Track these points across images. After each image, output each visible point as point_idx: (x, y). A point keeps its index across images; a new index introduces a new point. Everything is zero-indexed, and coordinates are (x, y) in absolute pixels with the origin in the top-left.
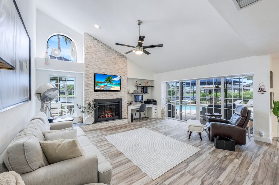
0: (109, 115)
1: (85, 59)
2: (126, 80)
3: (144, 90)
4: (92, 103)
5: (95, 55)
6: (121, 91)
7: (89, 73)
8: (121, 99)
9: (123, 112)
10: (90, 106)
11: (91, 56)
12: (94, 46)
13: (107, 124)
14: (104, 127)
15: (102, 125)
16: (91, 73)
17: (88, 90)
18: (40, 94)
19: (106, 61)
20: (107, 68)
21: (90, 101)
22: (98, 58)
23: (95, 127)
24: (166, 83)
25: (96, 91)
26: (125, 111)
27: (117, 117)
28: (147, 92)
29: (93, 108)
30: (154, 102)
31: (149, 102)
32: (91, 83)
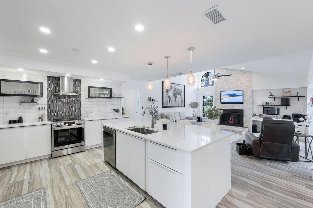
0: (233, 122)
1: (215, 83)
2: (250, 93)
6: (244, 103)
8: (243, 110)
17: (217, 102)
25: (222, 103)
28: (287, 104)
32: (218, 98)
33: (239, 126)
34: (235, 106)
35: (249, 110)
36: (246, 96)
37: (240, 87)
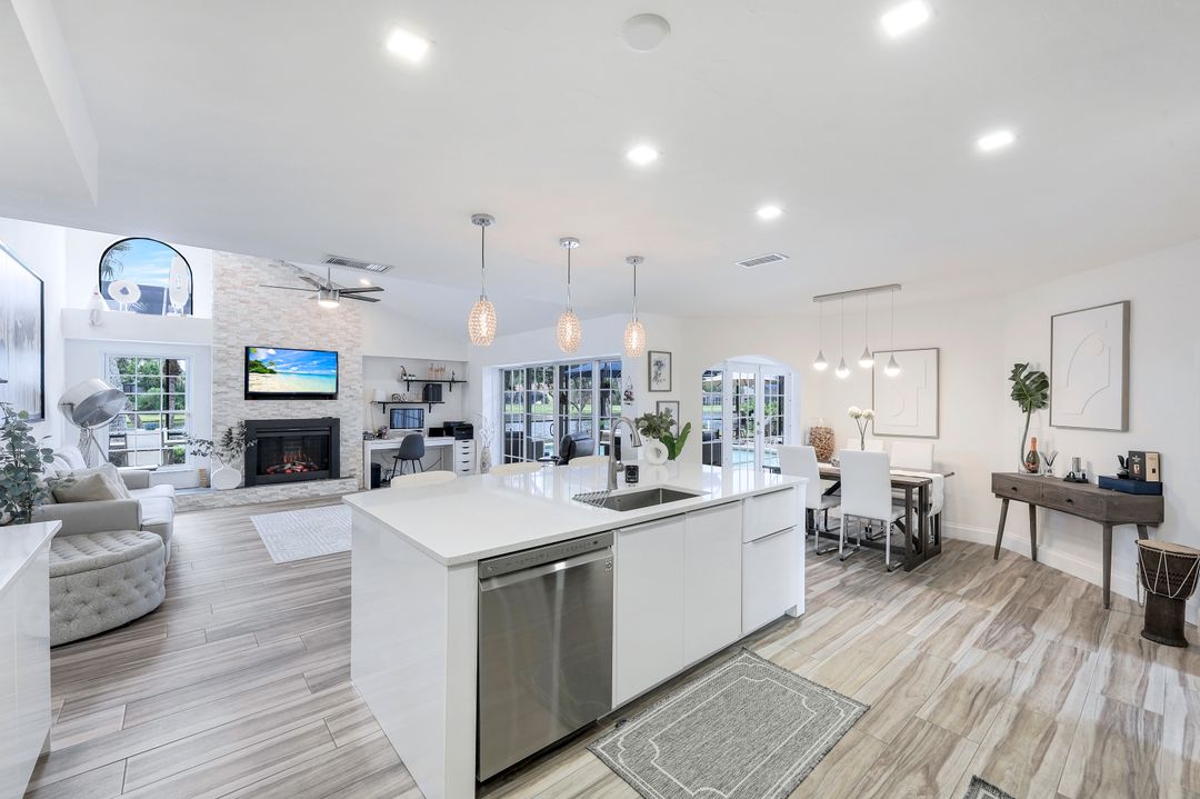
0: (298, 468)
1: (216, 307)
2: (357, 362)
3: (432, 393)
4: (235, 432)
5: (247, 293)
6: (339, 396)
7: (229, 346)
8: (337, 421)
9: (347, 458)
10: (231, 439)
11: (232, 296)
12: (243, 267)
13: (285, 492)
14: (275, 498)
15: (268, 492)
16: (232, 347)
17: (226, 393)
18: (72, 405)
19: (287, 310)
20: (288, 328)
21: (230, 425)
22: (259, 302)
23: (244, 498)
24: (501, 370)
25: (250, 396)
26: (355, 456)
27: (327, 472)
28: (438, 399)
29: (239, 445)
30: (464, 431)
31: (448, 430)
32: (234, 374)
33: (323, 478)
34: (309, 409)
35: (355, 419)
36: (347, 372)
37: (326, 339)
